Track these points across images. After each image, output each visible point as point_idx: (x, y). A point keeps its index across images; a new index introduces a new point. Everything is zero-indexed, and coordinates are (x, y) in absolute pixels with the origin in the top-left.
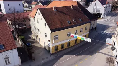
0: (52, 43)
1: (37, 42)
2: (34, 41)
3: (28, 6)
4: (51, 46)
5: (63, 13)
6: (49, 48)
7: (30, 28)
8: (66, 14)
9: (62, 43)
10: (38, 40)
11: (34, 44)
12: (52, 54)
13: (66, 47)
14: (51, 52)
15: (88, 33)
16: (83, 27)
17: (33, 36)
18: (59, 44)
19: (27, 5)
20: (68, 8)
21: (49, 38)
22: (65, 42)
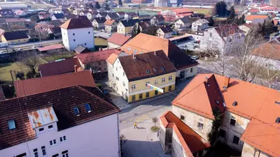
0: (130, 92)
1: (114, 91)
2: (111, 90)
3: (98, 26)
4: (128, 95)
5: (143, 61)
6: (127, 97)
7: (107, 72)
8: (146, 62)
9: (141, 92)
10: (116, 89)
11: (112, 93)
12: (130, 103)
13: (144, 97)
14: (129, 101)
15: (174, 83)
16: (166, 76)
17: (110, 84)
18: (137, 93)
19: (97, 24)
20: (150, 54)
21: (127, 87)
22: (144, 92)
